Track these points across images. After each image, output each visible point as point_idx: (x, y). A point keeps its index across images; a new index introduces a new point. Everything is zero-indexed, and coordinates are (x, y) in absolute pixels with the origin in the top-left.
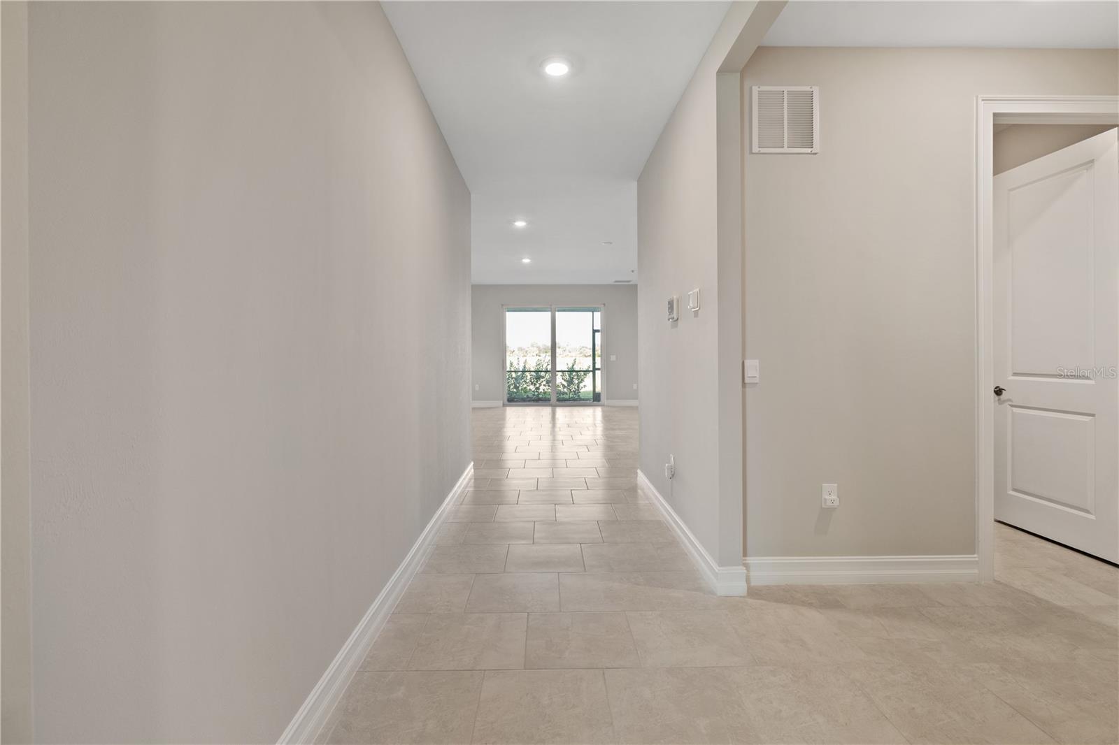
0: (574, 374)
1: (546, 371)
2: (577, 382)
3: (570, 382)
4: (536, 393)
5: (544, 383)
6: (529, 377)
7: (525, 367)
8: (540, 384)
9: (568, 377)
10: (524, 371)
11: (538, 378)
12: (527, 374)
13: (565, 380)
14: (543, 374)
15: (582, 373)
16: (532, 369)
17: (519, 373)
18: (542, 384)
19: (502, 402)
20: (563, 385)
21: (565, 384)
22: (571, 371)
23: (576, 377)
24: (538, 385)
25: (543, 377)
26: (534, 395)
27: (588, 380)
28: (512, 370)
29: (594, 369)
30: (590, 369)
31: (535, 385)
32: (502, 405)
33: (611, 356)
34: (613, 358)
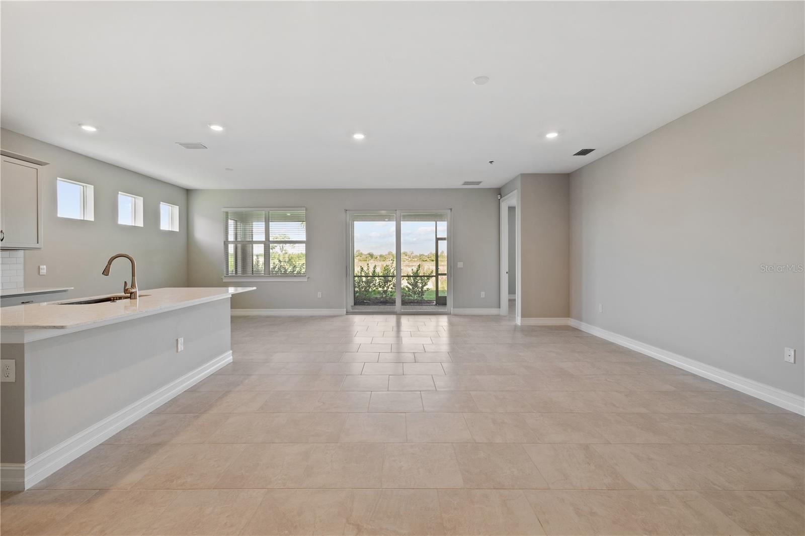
0: (418, 278)
1: (393, 276)
2: (421, 285)
3: (415, 285)
4: (384, 296)
5: (392, 286)
6: (378, 281)
7: (374, 271)
8: (388, 287)
9: (413, 281)
10: (374, 276)
11: (386, 282)
12: (376, 278)
13: (410, 284)
14: (390, 278)
15: (426, 278)
16: (381, 274)
17: (369, 278)
18: (390, 287)
19: (345, 309)
20: (408, 288)
21: (411, 287)
22: (416, 275)
23: (420, 281)
24: (385, 289)
25: (391, 281)
26: (382, 297)
27: (431, 285)
28: (363, 275)
29: (437, 275)
30: (432, 275)
31: (383, 288)
32: (345, 312)
33: (458, 263)
34: (460, 265)
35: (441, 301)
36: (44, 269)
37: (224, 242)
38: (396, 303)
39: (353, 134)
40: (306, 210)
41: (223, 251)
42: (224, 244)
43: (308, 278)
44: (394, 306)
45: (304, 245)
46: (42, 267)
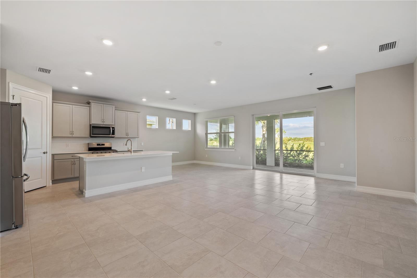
32: (252, 168)
33: (321, 143)
34: (322, 144)
35: (311, 167)
36: (142, 144)
37: (206, 133)
38: (280, 165)
39: (211, 81)
40: (234, 117)
41: (205, 137)
42: (205, 134)
43: (235, 149)
44: (278, 167)
45: (234, 134)
46: (142, 143)
